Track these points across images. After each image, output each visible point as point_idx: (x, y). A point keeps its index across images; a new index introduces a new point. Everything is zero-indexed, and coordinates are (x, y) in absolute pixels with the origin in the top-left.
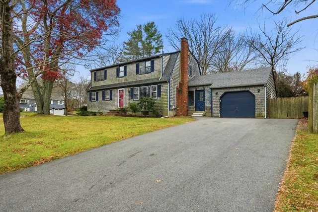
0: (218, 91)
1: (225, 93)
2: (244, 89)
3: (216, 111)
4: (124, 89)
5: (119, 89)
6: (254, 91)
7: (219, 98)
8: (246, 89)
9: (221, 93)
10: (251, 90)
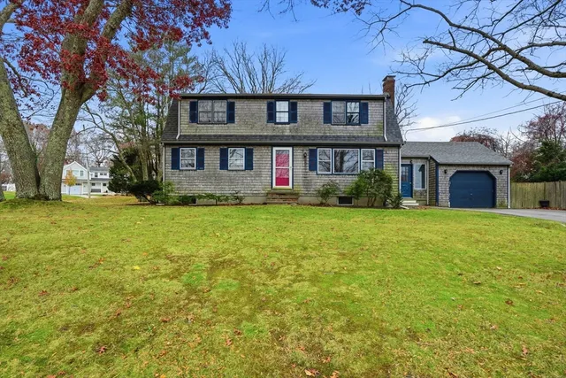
0: (448, 168)
1: (458, 172)
2: (483, 169)
3: (444, 196)
4: (290, 149)
5: (275, 149)
6: (495, 172)
7: (448, 178)
8: (485, 169)
9: (451, 171)
10: (492, 171)
